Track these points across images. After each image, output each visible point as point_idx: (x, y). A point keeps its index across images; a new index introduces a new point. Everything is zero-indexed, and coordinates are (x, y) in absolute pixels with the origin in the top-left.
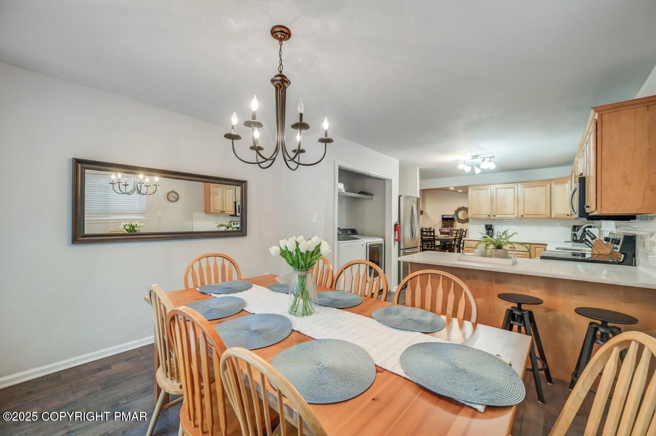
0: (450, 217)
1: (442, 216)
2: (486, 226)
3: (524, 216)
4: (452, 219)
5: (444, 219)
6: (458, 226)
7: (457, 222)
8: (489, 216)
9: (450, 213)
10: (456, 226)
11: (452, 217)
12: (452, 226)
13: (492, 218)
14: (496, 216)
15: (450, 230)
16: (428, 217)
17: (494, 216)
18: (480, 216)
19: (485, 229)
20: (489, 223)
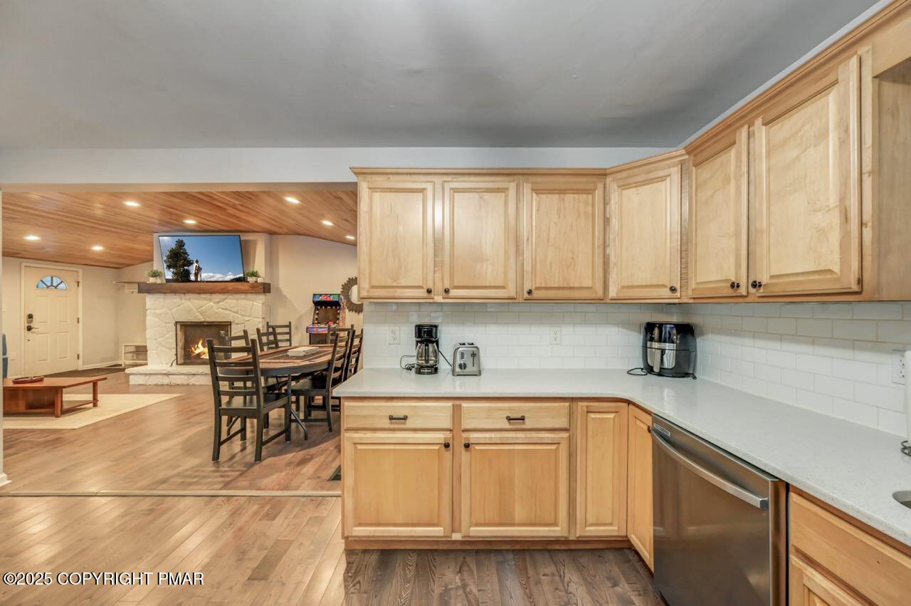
0: (331, 298)
1: (314, 295)
2: (419, 329)
3: (536, 294)
4: (336, 304)
5: (318, 304)
6: (349, 319)
7: (347, 311)
8: (429, 291)
9: (332, 288)
10: (344, 318)
11: (336, 299)
12: (336, 320)
13: (439, 299)
14: (453, 293)
15: (329, 329)
16: (282, 297)
17: (447, 291)
18: (399, 292)
19: (414, 339)
20: (426, 321)
